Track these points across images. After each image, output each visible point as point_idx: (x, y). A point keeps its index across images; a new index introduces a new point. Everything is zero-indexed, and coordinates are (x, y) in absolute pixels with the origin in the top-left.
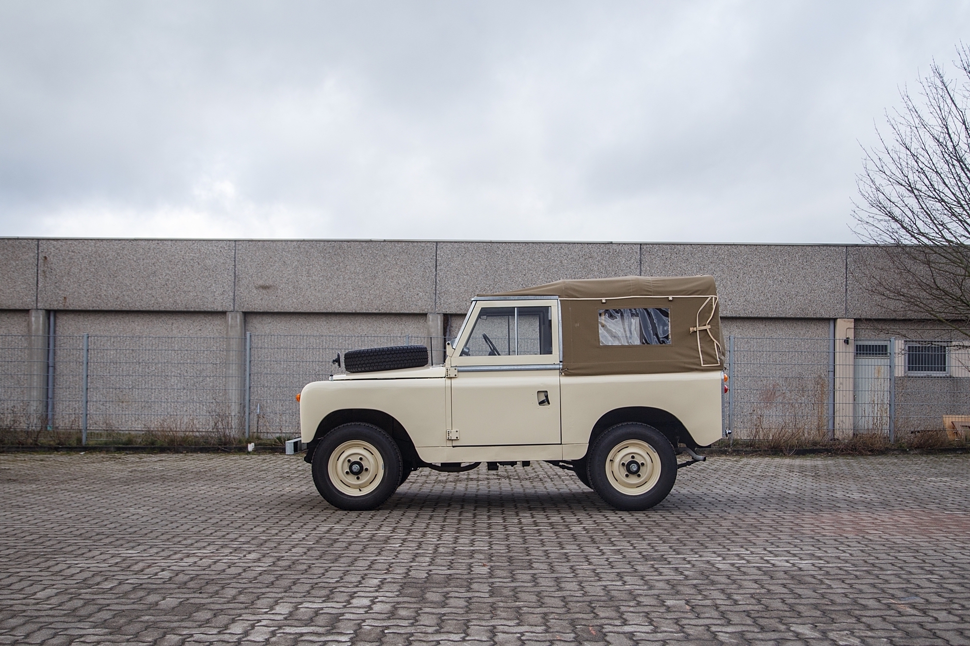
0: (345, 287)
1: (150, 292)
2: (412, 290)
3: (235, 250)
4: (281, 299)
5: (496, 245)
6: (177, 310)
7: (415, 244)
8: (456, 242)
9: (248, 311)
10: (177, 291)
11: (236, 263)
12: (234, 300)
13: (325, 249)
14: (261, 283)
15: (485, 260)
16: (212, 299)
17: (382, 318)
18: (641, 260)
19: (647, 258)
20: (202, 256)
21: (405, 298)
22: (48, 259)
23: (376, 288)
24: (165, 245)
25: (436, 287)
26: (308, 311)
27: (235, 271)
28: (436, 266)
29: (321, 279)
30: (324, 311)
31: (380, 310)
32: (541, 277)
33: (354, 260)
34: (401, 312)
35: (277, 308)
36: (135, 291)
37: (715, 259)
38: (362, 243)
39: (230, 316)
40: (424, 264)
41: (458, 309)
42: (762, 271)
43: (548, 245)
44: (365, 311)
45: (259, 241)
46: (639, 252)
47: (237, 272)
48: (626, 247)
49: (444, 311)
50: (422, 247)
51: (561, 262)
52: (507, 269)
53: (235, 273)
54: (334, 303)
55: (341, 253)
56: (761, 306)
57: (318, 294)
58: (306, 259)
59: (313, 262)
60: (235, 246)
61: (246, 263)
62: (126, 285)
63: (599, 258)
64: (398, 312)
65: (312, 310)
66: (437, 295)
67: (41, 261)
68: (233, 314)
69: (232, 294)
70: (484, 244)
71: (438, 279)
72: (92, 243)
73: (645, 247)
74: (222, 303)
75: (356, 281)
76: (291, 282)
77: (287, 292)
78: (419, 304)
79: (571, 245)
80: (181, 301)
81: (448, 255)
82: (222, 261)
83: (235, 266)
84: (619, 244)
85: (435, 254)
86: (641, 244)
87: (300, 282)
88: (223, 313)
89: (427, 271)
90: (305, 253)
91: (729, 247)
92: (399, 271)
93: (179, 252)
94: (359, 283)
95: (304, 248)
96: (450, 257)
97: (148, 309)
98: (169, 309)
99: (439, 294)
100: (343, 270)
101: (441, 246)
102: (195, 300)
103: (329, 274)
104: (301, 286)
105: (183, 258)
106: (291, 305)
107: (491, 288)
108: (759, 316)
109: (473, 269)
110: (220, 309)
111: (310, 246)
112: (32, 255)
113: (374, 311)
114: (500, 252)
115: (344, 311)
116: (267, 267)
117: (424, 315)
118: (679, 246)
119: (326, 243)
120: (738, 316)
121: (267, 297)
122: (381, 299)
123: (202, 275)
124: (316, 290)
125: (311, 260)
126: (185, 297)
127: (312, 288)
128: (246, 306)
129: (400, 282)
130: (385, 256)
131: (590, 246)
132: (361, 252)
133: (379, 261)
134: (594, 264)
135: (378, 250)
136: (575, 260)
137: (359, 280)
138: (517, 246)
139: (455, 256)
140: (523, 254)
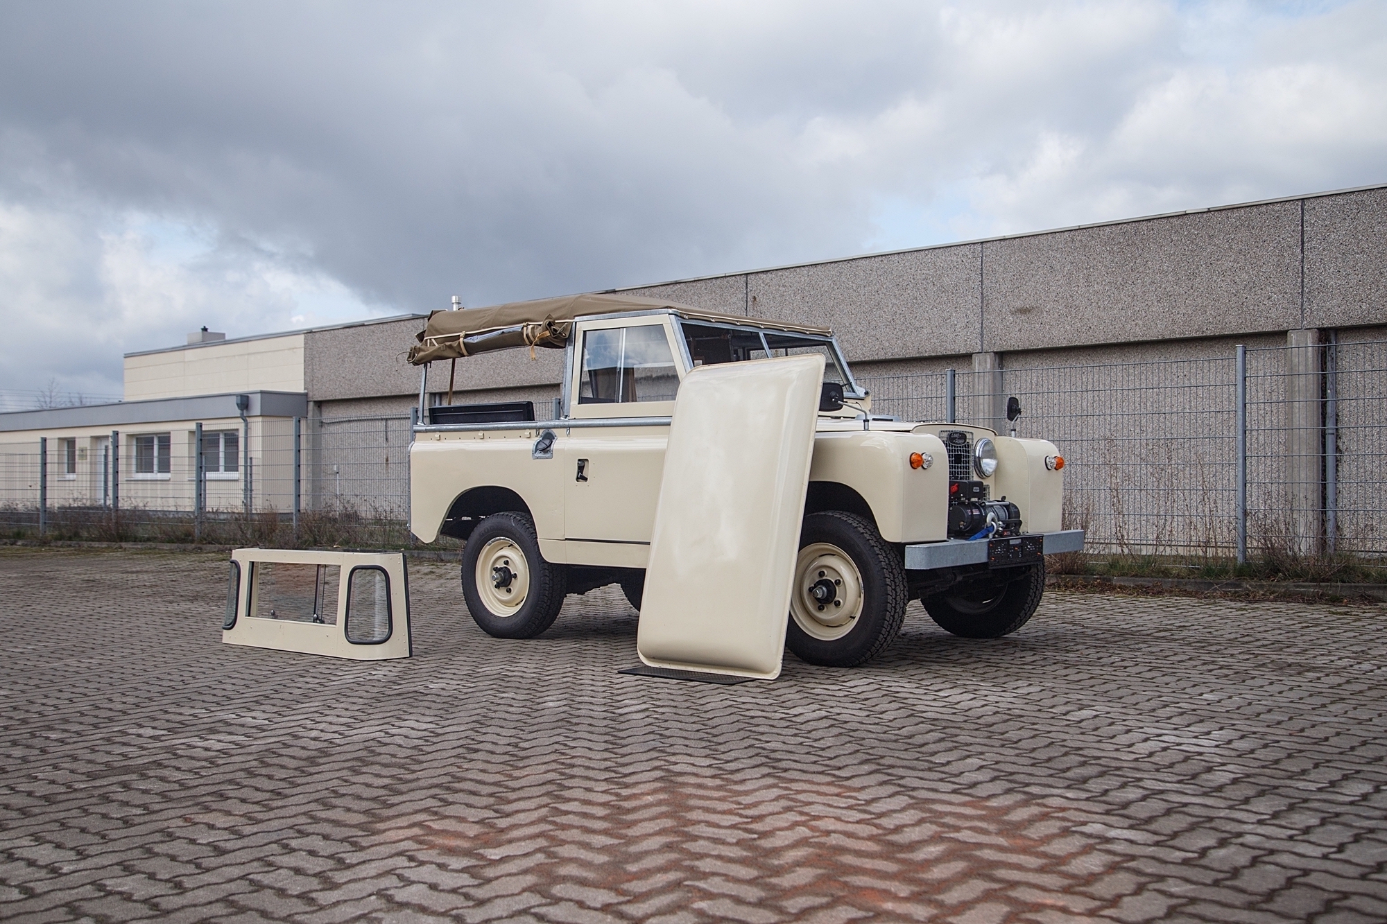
0: (1146, 298)
1: (873, 333)
2: (1259, 292)
3: (982, 258)
4: (1048, 327)
6: (907, 356)
7: (1264, 209)
8: (1340, 194)
9: (1004, 350)
10: (907, 328)
11: (984, 277)
12: (982, 335)
13: (1113, 239)
14: (1018, 304)
16: (951, 337)
17: (1212, 346)
20: (938, 273)
21: (1247, 307)
22: (757, 300)
23: (1196, 294)
24: (891, 262)
25: (1303, 281)
26: (1090, 343)
27: (982, 289)
28: (1303, 243)
29: (1107, 288)
30: (1114, 341)
31: (1204, 332)
33: (1159, 250)
34: (1242, 332)
35: (1043, 342)
36: (855, 334)
38: (1171, 220)
39: (976, 359)
40: (1279, 242)
41: (1345, 318)
44: (1178, 336)
45: (1015, 238)
47: (984, 291)
49: (1318, 324)
50: (1276, 212)
53: (982, 294)
54: (1129, 326)
55: (1137, 242)
57: (1103, 314)
58: (1083, 258)
59: (1095, 263)
60: (982, 251)
61: (997, 275)
62: (845, 326)
64: (1236, 333)
65: (1094, 342)
66: (1306, 296)
67: (750, 303)
68: (981, 357)
69: (979, 326)
71: (1306, 266)
72: (805, 270)
74: (966, 341)
75: (1163, 286)
76: (1063, 298)
77: (1056, 316)
78: (1273, 316)
80: (912, 343)
82: (964, 277)
83: (982, 281)
85: (1300, 222)
87: (1075, 298)
88: (968, 357)
89: (1285, 254)
90: (1082, 249)
92: (1235, 260)
93: (909, 270)
94: (1168, 289)
95: (1081, 241)
96: (1328, 223)
97: (871, 358)
98: (897, 357)
99: (1309, 293)
100: (1141, 270)
101: (1312, 206)
102: (930, 339)
103: (1120, 279)
104: (1077, 303)
105: (914, 279)
106: (1062, 335)
110: (963, 351)
111: (1089, 236)
112: (740, 296)
113: (1194, 335)
115: (1145, 338)
116: (1027, 278)
117: (1282, 335)
119: (1113, 228)
121: (1027, 326)
122: (1206, 312)
123: (937, 302)
124: (1099, 307)
125: (1091, 258)
126: (917, 336)
127: (1093, 304)
128: (998, 342)
129: (1238, 280)
130: (1211, 237)
132: (1170, 236)
133: (1201, 247)
135: (1198, 229)
137: (1168, 284)
139: (1338, 220)
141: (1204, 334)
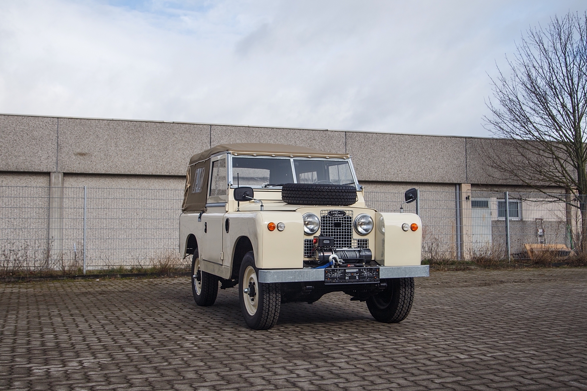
0: (144, 156)
3: (58, 125)
4: (94, 163)
5: (252, 128)
6: (9, 170)
7: (196, 126)
8: (224, 126)
9: (69, 172)
10: (9, 155)
11: (59, 135)
12: (57, 163)
13: (129, 127)
14: (79, 151)
15: (244, 139)
16: (38, 163)
17: (169, 179)
18: (346, 143)
19: (349, 141)
20: (31, 129)
23: (167, 157)
26: (116, 173)
27: (58, 141)
28: (211, 142)
29: (126, 149)
30: (129, 173)
31: (169, 173)
33: (151, 136)
35: (92, 170)
37: (391, 143)
38: (157, 124)
39: (53, 176)
40: (202, 140)
42: (418, 152)
43: (287, 130)
44: (159, 174)
45: (77, 119)
46: (344, 137)
47: (59, 142)
48: (336, 134)
50: (201, 128)
53: (58, 143)
54: (136, 167)
55: (141, 131)
56: (418, 175)
57: (123, 160)
58: (114, 134)
59: (120, 137)
60: (58, 122)
61: (67, 135)
63: (319, 140)
65: (119, 173)
68: (56, 175)
69: (55, 159)
70: (244, 128)
73: (348, 134)
74: (47, 165)
76: (103, 151)
77: (99, 159)
79: (302, 131)
80: (13, 164)
81: (219, 134)
82: (47, 133)
83: (58, 137)
84: (332, 131)
85: (209, 134)
86: (346, 132)
87: (109, 151)
88: (48, 174)
89: (204, 146)
90: (113, 129)
91: (399, 136)
92: (184, 145)
93: (11, 125)
94: (155, 153)
95: (113, 126)
96: (220, 136)
100: (142, 143)
101: (214, 128)
102: (24, 162)
103: (132, 146)
104: (110, 154)
105: (14, 130)
106: (102, 168)
108: (418, 181)
110: (45, 170)
111: (117, 124)
114: (254, 134)
115: (144, 173)
116: (84, 139)
118: (369, 134)
119: (129, 123)
120: (405, 181)
121: (83, 161)
122: (171, 165)
123: (30, 143)
124: (122, 157)
125: (118, 134)
126: (16, 160)
127: (119, 156)
128: (67, 168)
129: (185, 153)
130: (174, 134)
131: (314, 132)
132: (156, 130)
133: (170, 137)
134: (317, 144)
135: (168, 130)
136: (304, 141)
137: (154, 151)
138: (266, 130)
139: (224, 136)
140: (270, 136)
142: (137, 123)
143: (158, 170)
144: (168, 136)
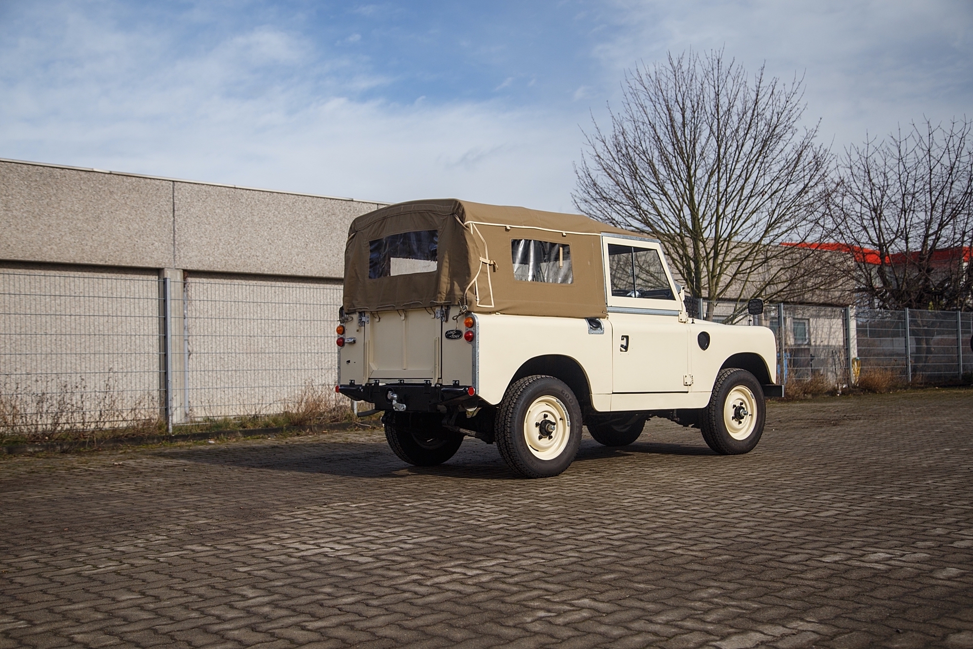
0: (60, 228)
2: (146, 239)
5: (239, 191)
7: (148, 181)
8: (196, 184)
13: (30, 176)
15: (228, 208)
21: (138, 248)
23: (100, 232)
25: (174, 237)
28: (174, 211)
29: (25, 215)
30: (31, 259)
31: (106, 262)
32: (286, 233)
33: (71, 193)
34: (134, 265)
38: (80, 173)
41: (200, 265)
43: (293, 196)
44: (86, 262)
48: (365, 206)
49: (184, 267)
50: (157, 185)
51: (306, 217)
52: (252, 221)
54: (45, 249)
55: (52, 183)
57: (21, 236)
59: (13, 192)
63: (341, 216)
64: (129, 265)
65: (13, 257)
66: (176, 246)
70: (227, 189)
71: (176, 227)
73: (382, 207)
75: (75, 222)
78: (155, 256)
79: (315, 199)
81: (187, 198)
84: (359, 202)
85: (172, 196)
86: (378, 204)
89: (163, 216)
92: (129, 213)
94: (79, 225)
96: (189, 200)
99: (178, 245)
100: (55, 206)
101: (179, 187)
103: (37, 210)
107: (236, 242)
109: (216, 217)
111: (8, 168)
113: (97, 263)
114: (244, 201)
115: (58, 261)
117: (161, 271)
119: (31, 167)
122: (108, 247)
124: (18, 230)
125: (10, 188)
127: (13, 226)
129: (131, 228)
130: (112, 193)
131: (333, 202)
132: (79, 185)
133: (104, 198)
134: (337, 222)
135: (101, 185)
136: (319, 216)
137: (78, 221)
138: (262, 195)
139: (195, 200)
140: (268, 204)
141: (107, 264)
142: (44, 169)
143: (84, 255)
144: (101, 196)
